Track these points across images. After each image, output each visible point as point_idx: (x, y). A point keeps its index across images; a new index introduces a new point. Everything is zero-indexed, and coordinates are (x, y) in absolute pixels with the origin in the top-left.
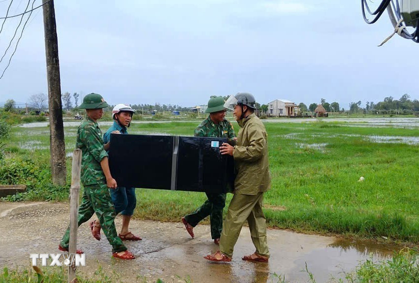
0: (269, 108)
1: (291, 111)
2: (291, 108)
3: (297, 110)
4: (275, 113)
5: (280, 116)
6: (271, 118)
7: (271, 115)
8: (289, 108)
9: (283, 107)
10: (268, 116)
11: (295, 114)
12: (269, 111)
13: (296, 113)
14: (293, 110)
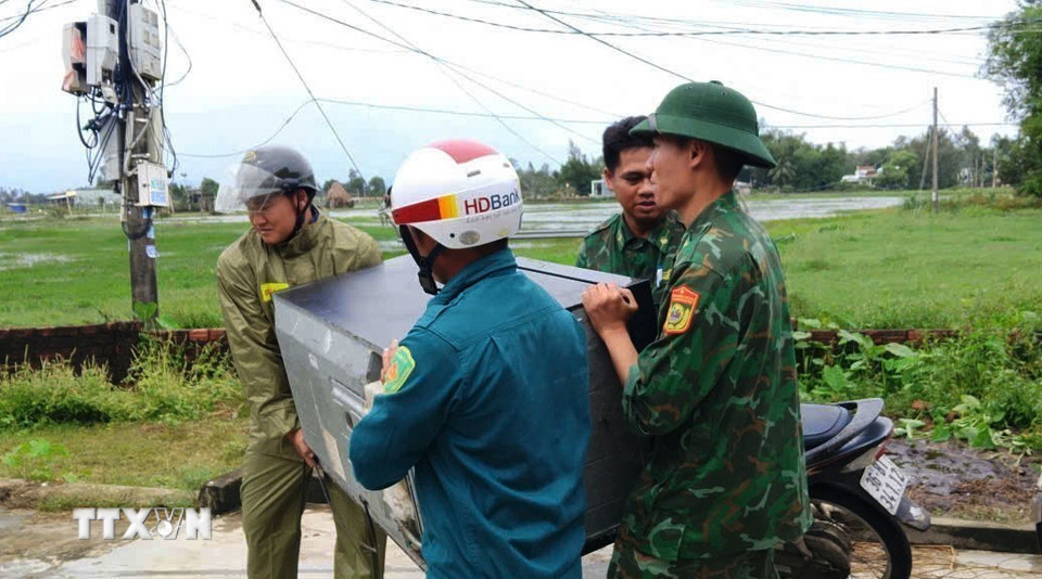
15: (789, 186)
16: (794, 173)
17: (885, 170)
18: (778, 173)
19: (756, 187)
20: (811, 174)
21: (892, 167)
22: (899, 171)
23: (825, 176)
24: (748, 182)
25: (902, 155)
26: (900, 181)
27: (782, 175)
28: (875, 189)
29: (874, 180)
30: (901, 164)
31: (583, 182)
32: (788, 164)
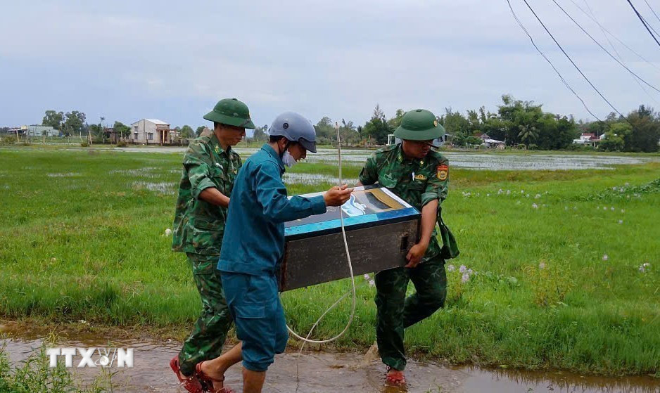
0: (133, 131)
1: (166, 136)
2: (166, 132)
3: (173, 136)
4: (141, 138)
5: (148, 144)
6: (135, 146)
7: (135, 141)
8: (162, 132)
9: (152, 129)
10: (130, 143)
11: (171, 141)
12: (133, 136)
13: (172, 139)
14: (168, 135)
15: (534, 145)
16: (538, 135)
17: (606, 137)
18: (526, 136)
19: (508, 144)
20: (550, 137)
21: (612, 135)
22: (616, 138)
23: (561, 139)
24: (503, 140)
25: (619, 126)
26: (618, 145)
27: (529, 136)
28: (598, 150)
29: (597, 143)
30: (618, 133)
31: (381, 135)
32: (534, 128)
